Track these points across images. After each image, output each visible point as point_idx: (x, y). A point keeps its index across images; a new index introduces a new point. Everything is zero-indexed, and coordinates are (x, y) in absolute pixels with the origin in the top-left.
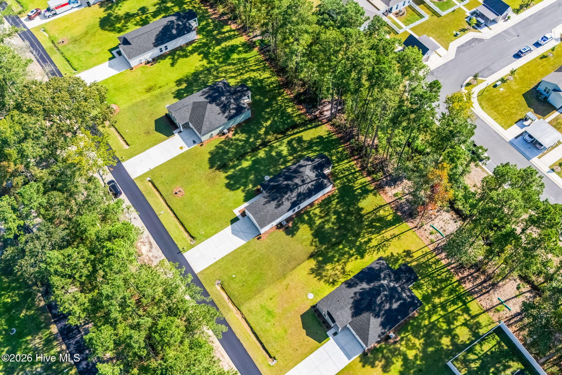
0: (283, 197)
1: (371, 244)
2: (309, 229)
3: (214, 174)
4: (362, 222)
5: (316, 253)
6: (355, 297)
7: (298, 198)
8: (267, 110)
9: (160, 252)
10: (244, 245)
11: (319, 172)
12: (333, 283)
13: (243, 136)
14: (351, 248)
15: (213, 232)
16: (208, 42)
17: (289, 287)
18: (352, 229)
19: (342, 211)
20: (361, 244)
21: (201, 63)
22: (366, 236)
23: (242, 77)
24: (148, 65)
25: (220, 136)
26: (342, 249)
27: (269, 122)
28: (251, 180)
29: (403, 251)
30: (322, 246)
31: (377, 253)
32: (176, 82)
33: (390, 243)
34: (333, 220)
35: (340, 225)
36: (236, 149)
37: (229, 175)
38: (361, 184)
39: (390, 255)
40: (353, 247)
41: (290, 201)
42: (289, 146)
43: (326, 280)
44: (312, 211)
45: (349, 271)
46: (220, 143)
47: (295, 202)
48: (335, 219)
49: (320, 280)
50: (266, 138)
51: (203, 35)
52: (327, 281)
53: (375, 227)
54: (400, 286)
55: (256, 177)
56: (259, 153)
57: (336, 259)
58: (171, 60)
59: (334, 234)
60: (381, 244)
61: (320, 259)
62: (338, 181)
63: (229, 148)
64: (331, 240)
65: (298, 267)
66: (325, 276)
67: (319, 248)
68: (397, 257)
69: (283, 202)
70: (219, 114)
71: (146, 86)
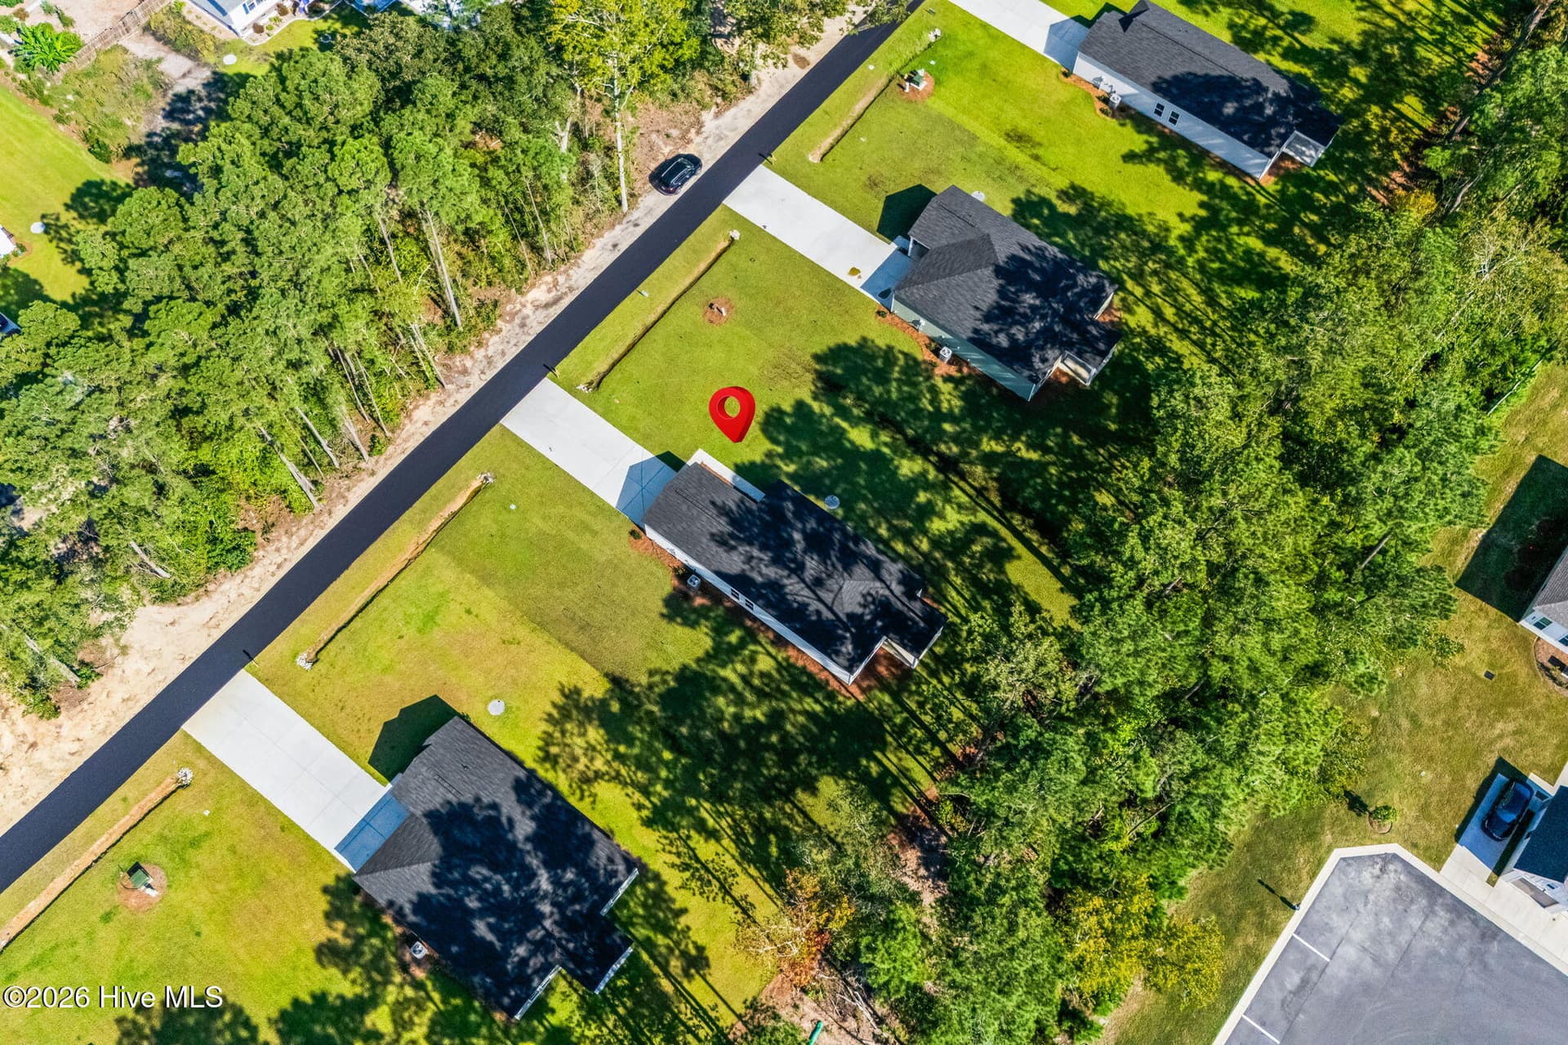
0: (750, 544)
1: (698, 842)
2: (700, 653)
3: (799, 370)
4: (768, 800)
5: (631, 693)
6: (481, 808)
7: (763, 585)
8: (1075, 439)
9: (540, 329)
10: (605, 503)
11: (872, 622)
12: (548, 758)
13: (950, 399)
14: (668, 784)
15: (624, 422)
16: (1264, 211)
17: (513, 647)
18: (734, 776)
19: (787, 733)
20: (691, 812)
21: (1174, 221)
22: (724, 824)
23: (1174, 337)
24: (1100, 105)
25: (927, 347)
26: (661, 760)
27: (1034, 456)
28: (809, 463)
29: (700, 942)
30: (657, 703)
31: (673, 865)
32: (1073, 187)
33: (719, 898)
34: (748, 713)
35: (737, 737)
36: (903, 399)
37: (810, 408)
38: (904, 772)
39: (677, 906)
40: (675, 789)
41: (746, 567)
42: (967, 533)
43: (550, 735)
44: (760, 649)
45: (595, 796)
46: (906, 355)
47: (752, 581)
48: (755, 718)
49: (550, 719)
50: (971, 463)
51: (1282, 192)
52: (548, 740)
53: (763, 843)
54: (549, 934)
55: (826, 473)
56: (911, 459)
57: (622, 749)
58: (1145, 147)
59: (703, 728)
60: (708, 870)
61: (615, 707)
62: (887, 699)
63: (898, 380)
64: (681, 723)
65: (574, 656)
66: (563, 733)
67: (648, 697)
68: (674, 928)
69: (734, 548)
70: (977, 308)
71: (1024, 125)
